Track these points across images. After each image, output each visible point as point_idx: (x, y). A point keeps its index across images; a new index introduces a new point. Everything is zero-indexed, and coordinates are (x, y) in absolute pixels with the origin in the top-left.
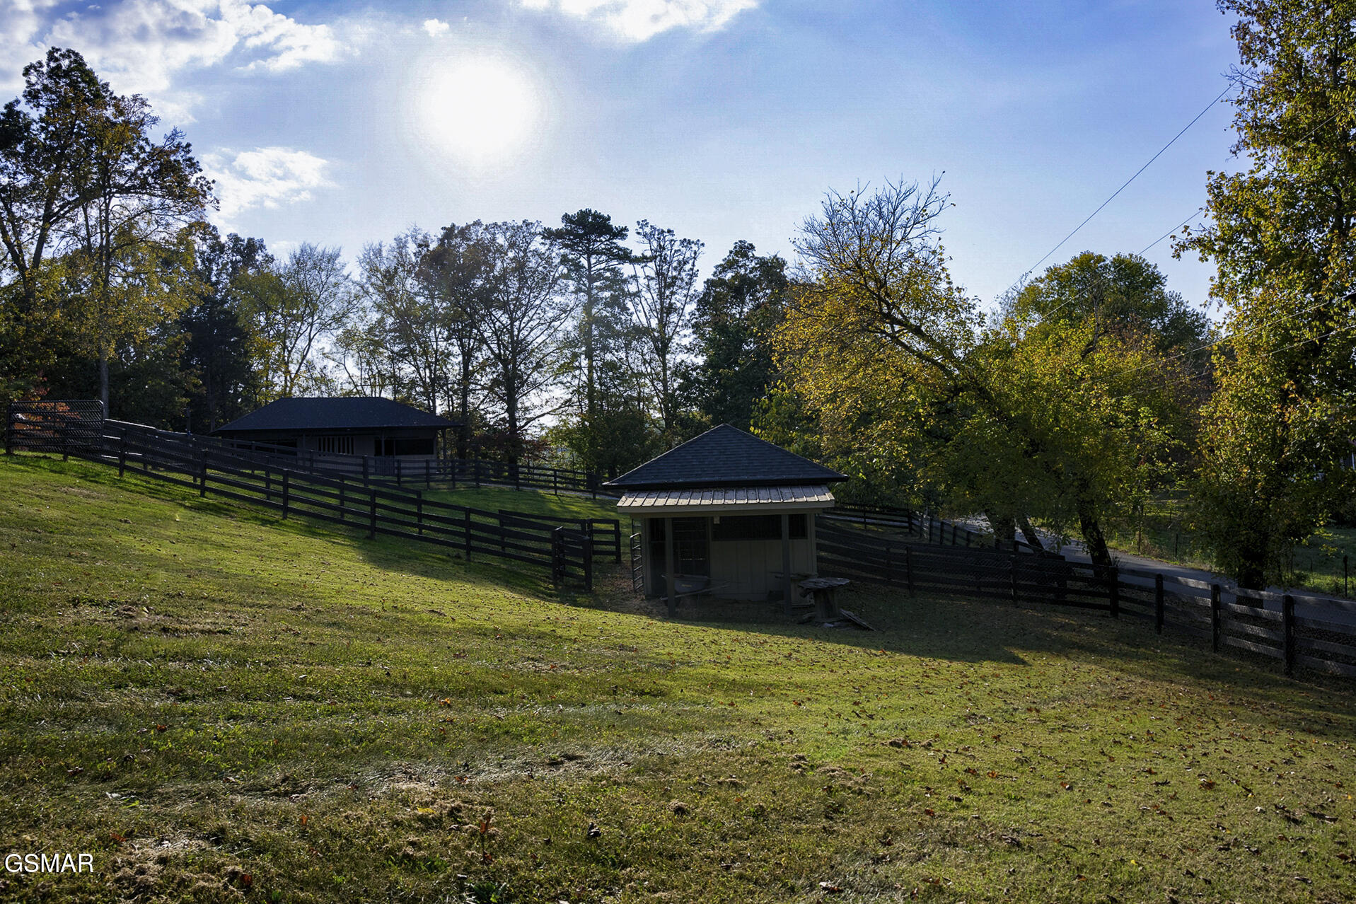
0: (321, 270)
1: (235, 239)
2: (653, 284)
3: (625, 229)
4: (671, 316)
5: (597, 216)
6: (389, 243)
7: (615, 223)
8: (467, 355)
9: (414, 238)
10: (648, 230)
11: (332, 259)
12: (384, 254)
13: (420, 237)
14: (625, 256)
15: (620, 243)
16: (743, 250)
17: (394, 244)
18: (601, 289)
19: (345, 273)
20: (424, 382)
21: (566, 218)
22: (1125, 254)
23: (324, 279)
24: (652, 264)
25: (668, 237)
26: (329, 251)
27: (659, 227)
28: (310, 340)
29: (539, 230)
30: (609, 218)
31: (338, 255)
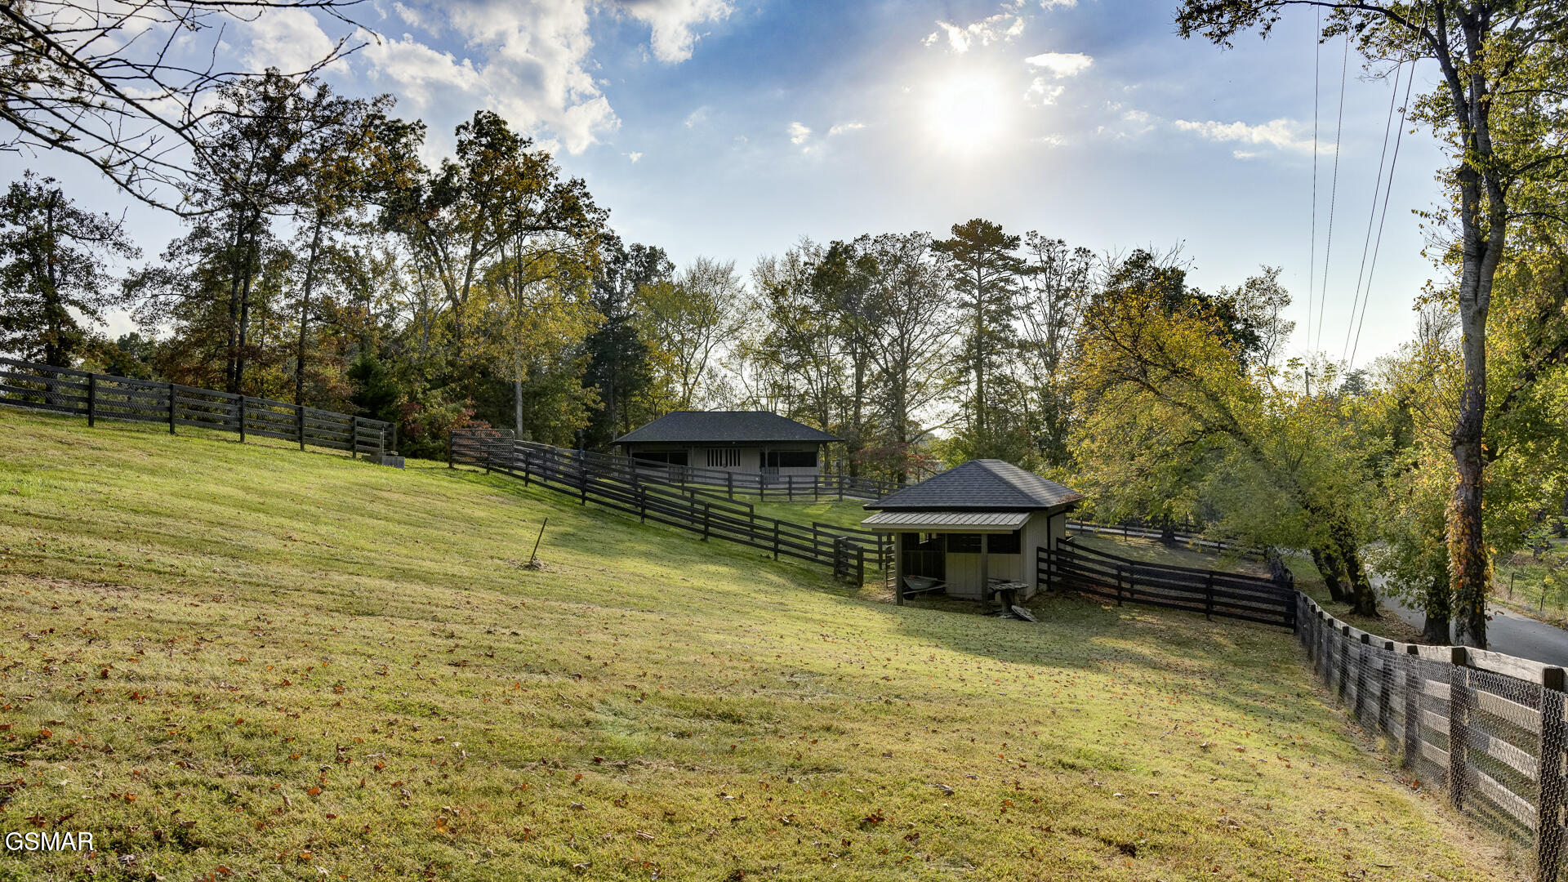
0: (716, 283)
1: (639, 248)
2: (1044, 296)
4: (1062, 329)
5: (987, 226)
6: (781, 257)
7: (1007, 232)
8: (860, 367)
9: (806, 249)
10: (1037, 241)
11: (725, 273)
12: (777, 267)
13: (812, 250)
14: (1018, 268)
15: (1012, 253)
16: (1140, 260)
17: (786, 258)
18: (990, 302)
19: (739, 285)
20: (817, 395)
21: (956, 229)
23: (719, 292)
24: (1041, 276)
25: (1061, 248)
26: (723, 266)
27: (1049, 237)
28: (707, 352)
29: (929, 241)
30: (1000, 228)
31: (732, 269)
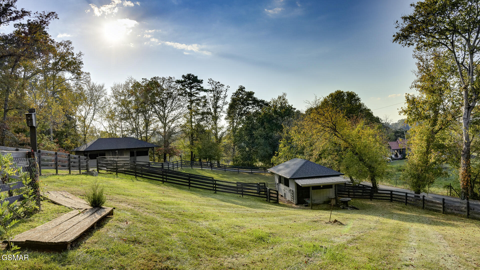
3: (202, 80)
4: (218, 109)
5: (193, 76)
6: (123, 83)
10: (211, 82)
11: (102, 87)
16: (242, 89)
21: (184, 76)
22: (350, 91)
24: (213, 93)
26: (100, 85)
30: (197, 77)
